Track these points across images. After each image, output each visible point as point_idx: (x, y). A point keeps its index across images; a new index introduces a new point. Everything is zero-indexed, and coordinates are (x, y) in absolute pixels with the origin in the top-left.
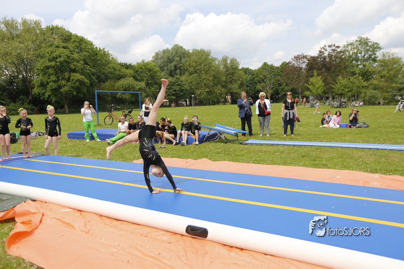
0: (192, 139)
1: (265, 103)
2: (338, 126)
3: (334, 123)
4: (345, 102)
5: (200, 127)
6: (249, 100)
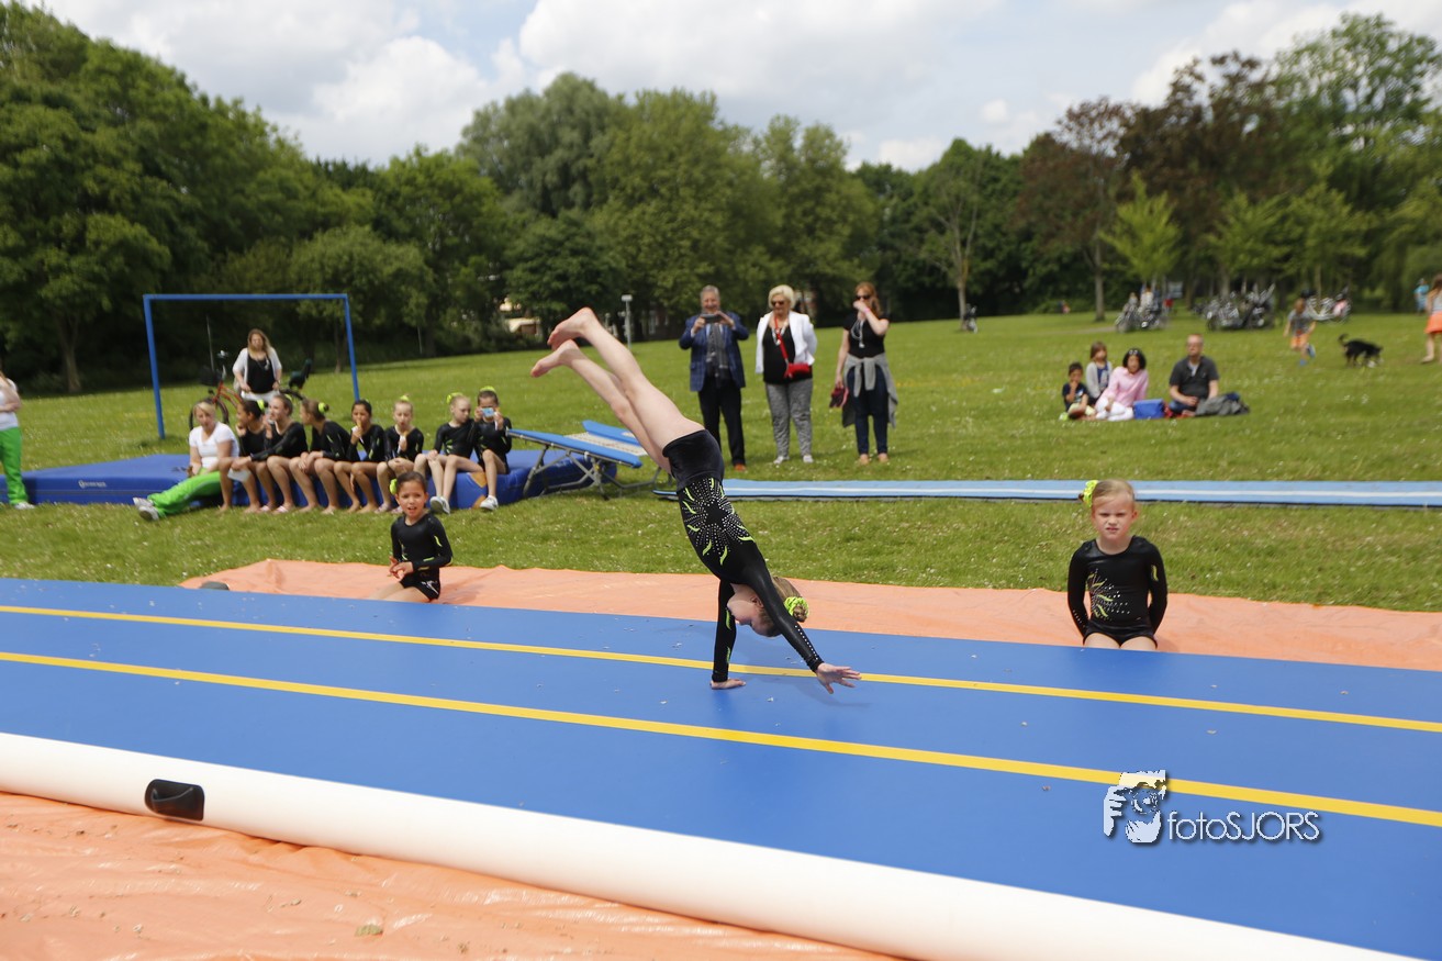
0: (474, 485)
1: (788, 329)
2: (1129, 413)
3: (1114, 404)
4: (1265, 305)
5: (509, 439)
6: (718, 319)
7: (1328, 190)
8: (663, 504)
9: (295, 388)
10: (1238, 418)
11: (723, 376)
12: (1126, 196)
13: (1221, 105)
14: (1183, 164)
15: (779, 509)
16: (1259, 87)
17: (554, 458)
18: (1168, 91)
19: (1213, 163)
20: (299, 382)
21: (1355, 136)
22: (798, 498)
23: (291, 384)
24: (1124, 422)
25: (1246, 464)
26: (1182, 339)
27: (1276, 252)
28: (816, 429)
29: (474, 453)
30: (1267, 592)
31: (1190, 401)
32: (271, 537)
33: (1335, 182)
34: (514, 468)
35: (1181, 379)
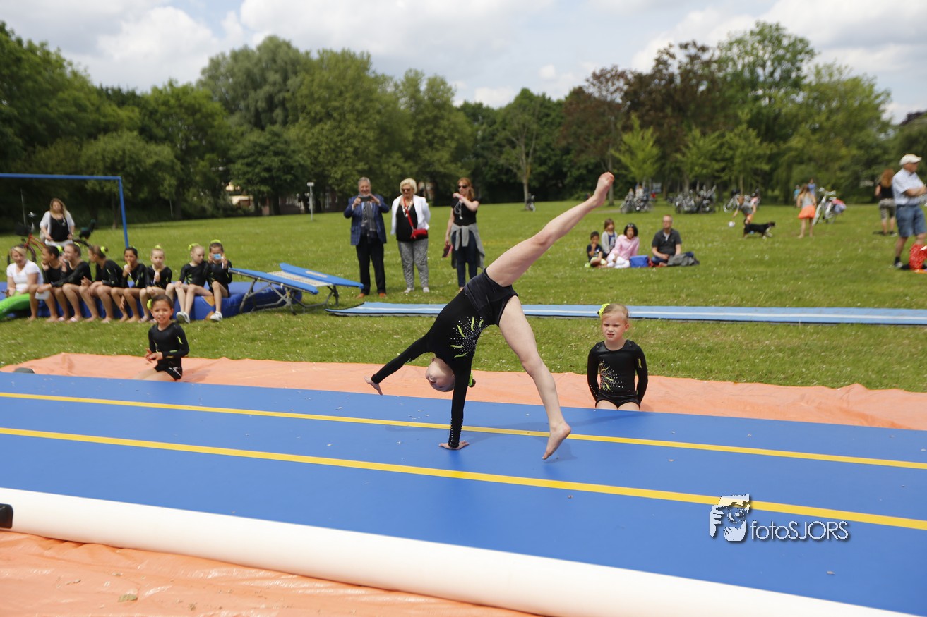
0: (207, 304)
1: (413, 207)
2: (627, 264)
3: (618, 259)
4: (710, 199)
5: (231, 274)
6: (369, 199)
7: (748, 129)
8: (332, 318)
9: (84, 239)
10: (693, 267)
11: (372, 236)
12: (628, 128)
13: (686, 74)
14: (662, 110)
15: (407, 322)
16: (707, 64)
17: (260, 288)
18: (653, 63)
19: (680, 109)
20: (86, 234)
21: (763, 96)
22: (419, 315)
23: (81, 236)
24: (624, 269)
25: (697, 296)
26: (660, 218)
27: (717, 166)
28: (431, 271)
29: (207, 284)
30: (707, 374)
31: (664, 256)
32: (64, 338)
33: (752, 124)
34: (234, 294)
35: (659, 243)
